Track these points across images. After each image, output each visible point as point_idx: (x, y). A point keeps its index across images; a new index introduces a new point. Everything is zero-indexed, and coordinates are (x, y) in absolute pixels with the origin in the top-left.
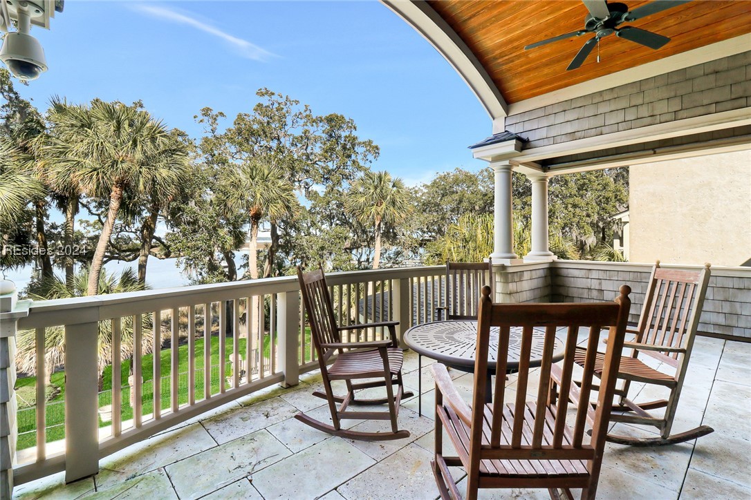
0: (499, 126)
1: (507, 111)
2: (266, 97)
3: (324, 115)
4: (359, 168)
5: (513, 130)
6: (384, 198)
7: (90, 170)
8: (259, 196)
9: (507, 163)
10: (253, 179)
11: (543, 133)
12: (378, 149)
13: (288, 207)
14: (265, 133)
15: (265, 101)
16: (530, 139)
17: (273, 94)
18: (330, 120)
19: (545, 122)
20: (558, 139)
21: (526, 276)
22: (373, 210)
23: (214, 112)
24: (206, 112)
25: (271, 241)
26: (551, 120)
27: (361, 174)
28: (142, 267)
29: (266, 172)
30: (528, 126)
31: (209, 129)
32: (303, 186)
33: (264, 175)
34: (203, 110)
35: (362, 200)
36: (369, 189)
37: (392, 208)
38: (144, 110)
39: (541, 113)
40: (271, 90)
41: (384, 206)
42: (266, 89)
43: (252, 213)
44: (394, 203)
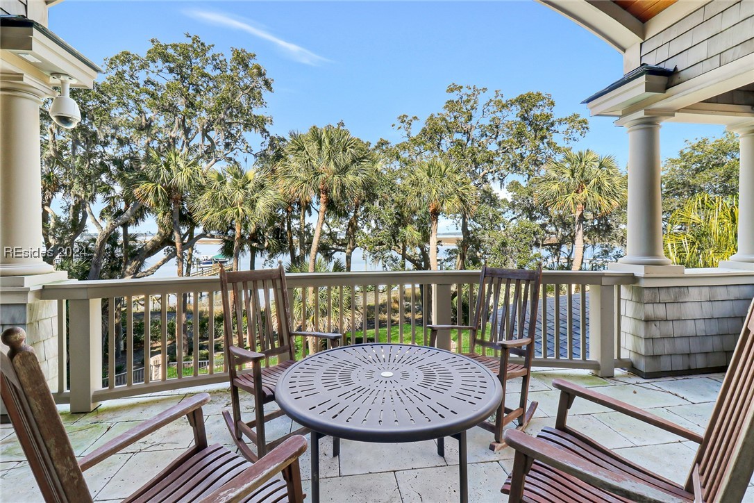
0: (632, 60)
1: (642, 33)
2: (456, 92)
3: (514, 96)
4: (558, 150)
5: (652, 61)
6: (587, 182)
7: (301, 182)
8: (434, 191)
9: (641, 114)
10: (430, 176)
11: (700, 53)
12: (586, 123)
13: (464, 201)
14: (448, 128)
15: (454, 96)
16: (680, 69)
17: (461, 87)
18: (521, 100)
19: (704, 33)
20: (729, 55)
21: (694, 294)
22: (569, 198)
23: (410, 118)
24: (402, 119)
25: (462, 236)
26: (715, 26)
27: (559, 157)
28: (348, 258)
29: (443, 168)
30: (676, 47)
31: (405, 134)
32: (496, 178)
33: (441, 170)
34: (399, 118)
35: (555, 188)
36: (563, 173)
37: (596, 194)
38: (345, 128)
39: (697, 19)
40: (459, 84)
41: (585, 192)
42: (453, 84)
43: (431, 209)
44: (599, 188)
